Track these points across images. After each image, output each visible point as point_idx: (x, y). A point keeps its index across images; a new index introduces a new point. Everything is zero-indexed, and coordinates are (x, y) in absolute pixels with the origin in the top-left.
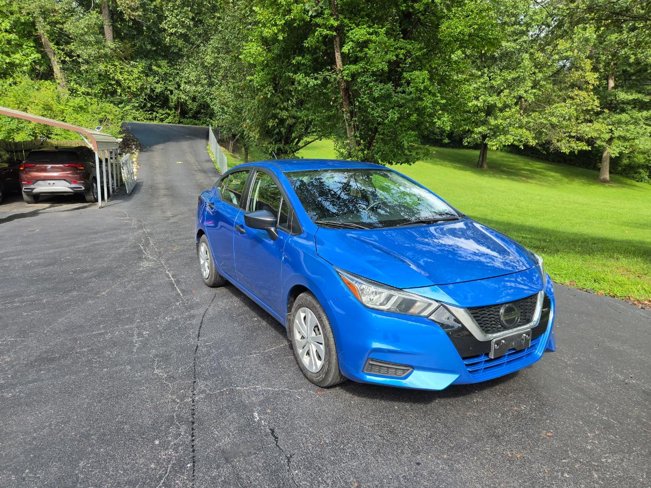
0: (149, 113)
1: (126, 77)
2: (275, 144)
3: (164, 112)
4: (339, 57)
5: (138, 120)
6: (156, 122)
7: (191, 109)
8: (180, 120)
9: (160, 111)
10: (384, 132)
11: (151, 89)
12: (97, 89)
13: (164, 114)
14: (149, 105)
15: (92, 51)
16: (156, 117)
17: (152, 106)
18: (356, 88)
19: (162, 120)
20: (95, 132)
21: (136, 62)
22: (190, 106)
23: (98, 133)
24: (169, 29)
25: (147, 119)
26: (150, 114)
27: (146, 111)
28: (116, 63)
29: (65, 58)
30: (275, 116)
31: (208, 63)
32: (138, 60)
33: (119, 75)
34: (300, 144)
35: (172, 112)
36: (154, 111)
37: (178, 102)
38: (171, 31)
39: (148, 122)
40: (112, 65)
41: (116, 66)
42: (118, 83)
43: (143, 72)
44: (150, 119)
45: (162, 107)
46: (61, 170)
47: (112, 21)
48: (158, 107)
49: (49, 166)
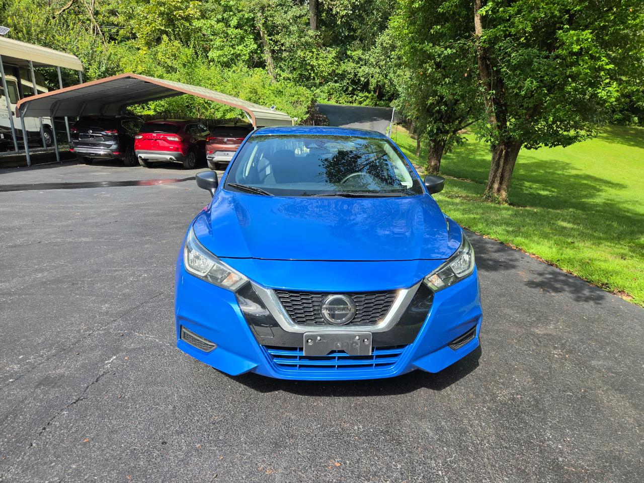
0: (350, 96)
1: (320, 62)
3: (363, 95)
4: (479, 21)
5: (340, 103)
6: (354, 105)
7: (388, 92)
8: (376, 103)
9: (361, 94)
11: (355, 73)
12: (295, 75)
13: (363, 97)
14: (350, 89)
15: (294, 39)
16: (356, 100)
17: (354, 89)
18: (494, 56)
19: (360, 103)
21: (332, 48)
22: (388, 89)
23: (272, 112)
24: (341, 12)
25: (348, 102)
26: (351, 97)
27: (347, 94)
28: (313, 50)
29: (274, 47)
30: (435, 93)
31: (387, 44)
32: (334, 46)
33: (314, 61)
34: (463, 125)
35: (370, 95)
36: (354, 94)
37: (377, 85)
38: (342, 13)
39: (349, 104)
40: (310, 52)
41: (313, 52)
43: (336, 57)
44: (351, 102)
45: (362, 91)
47: (316, 11)
48: (359, 90)
49: (226, 139)
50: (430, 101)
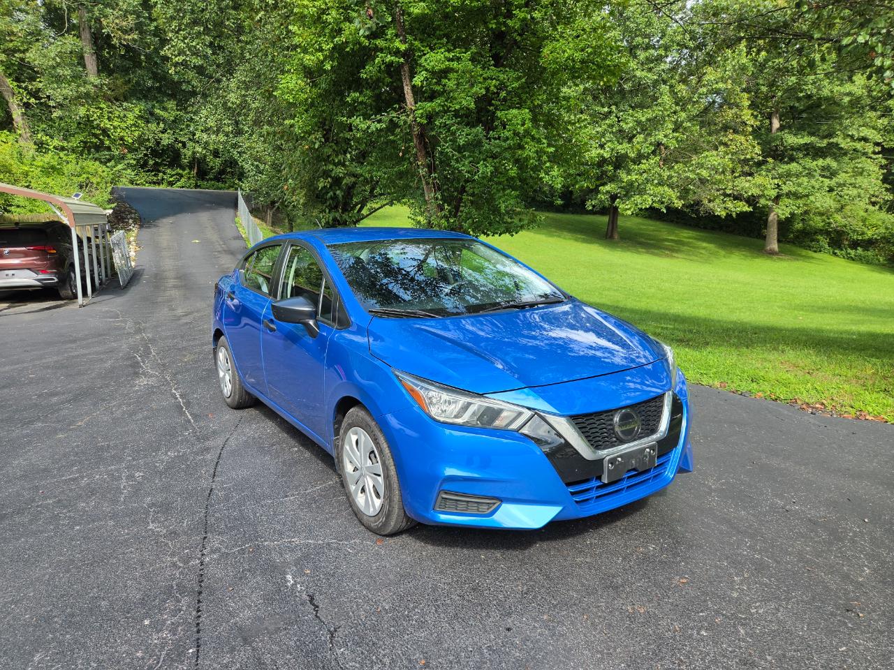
0: (153, 173)
1: (116, 124)
2: (329, 213)
3: (174, 173)
4: (410, 91)
5: (136, 184)
6: (162, 187)
7: (212, 168)
8: (196, 184)
9: (169, 171)
10: (474, 192)
11: (156, 140)
12: (75, 142)
13: (174, 175)
14: (151, 162)
15: (68, 91)
16: (163, 179)
17: (156, 164)
18: (434, 133)
19: (171, 184)
20: (71, 201)
21: (132, 104)
22: (211, 164)
23: (77, 202)
24: (173, 57)
25: (150, 183)
26: (155, 175)
27: (148, 171)
28: (102, 106)
29: (29, 99)
30: (326, 174)
31: (232, 103)
32: (134, 101)
33: (107, 122)
34: (364, 212)
35: (186, 172)
36: (160, 171)
37: (194, 158)
38: (177, 59)
39: (152, 187)
40: (96, 108)
41: (101, 109)
42: (105, 132)
43: (140, 117)
44: (154, 183)
45: (171, 165)
46: (22, 255)
47: (95, 48)
48: (166, 165)
49: (7, 250)
50: (321, 185)
